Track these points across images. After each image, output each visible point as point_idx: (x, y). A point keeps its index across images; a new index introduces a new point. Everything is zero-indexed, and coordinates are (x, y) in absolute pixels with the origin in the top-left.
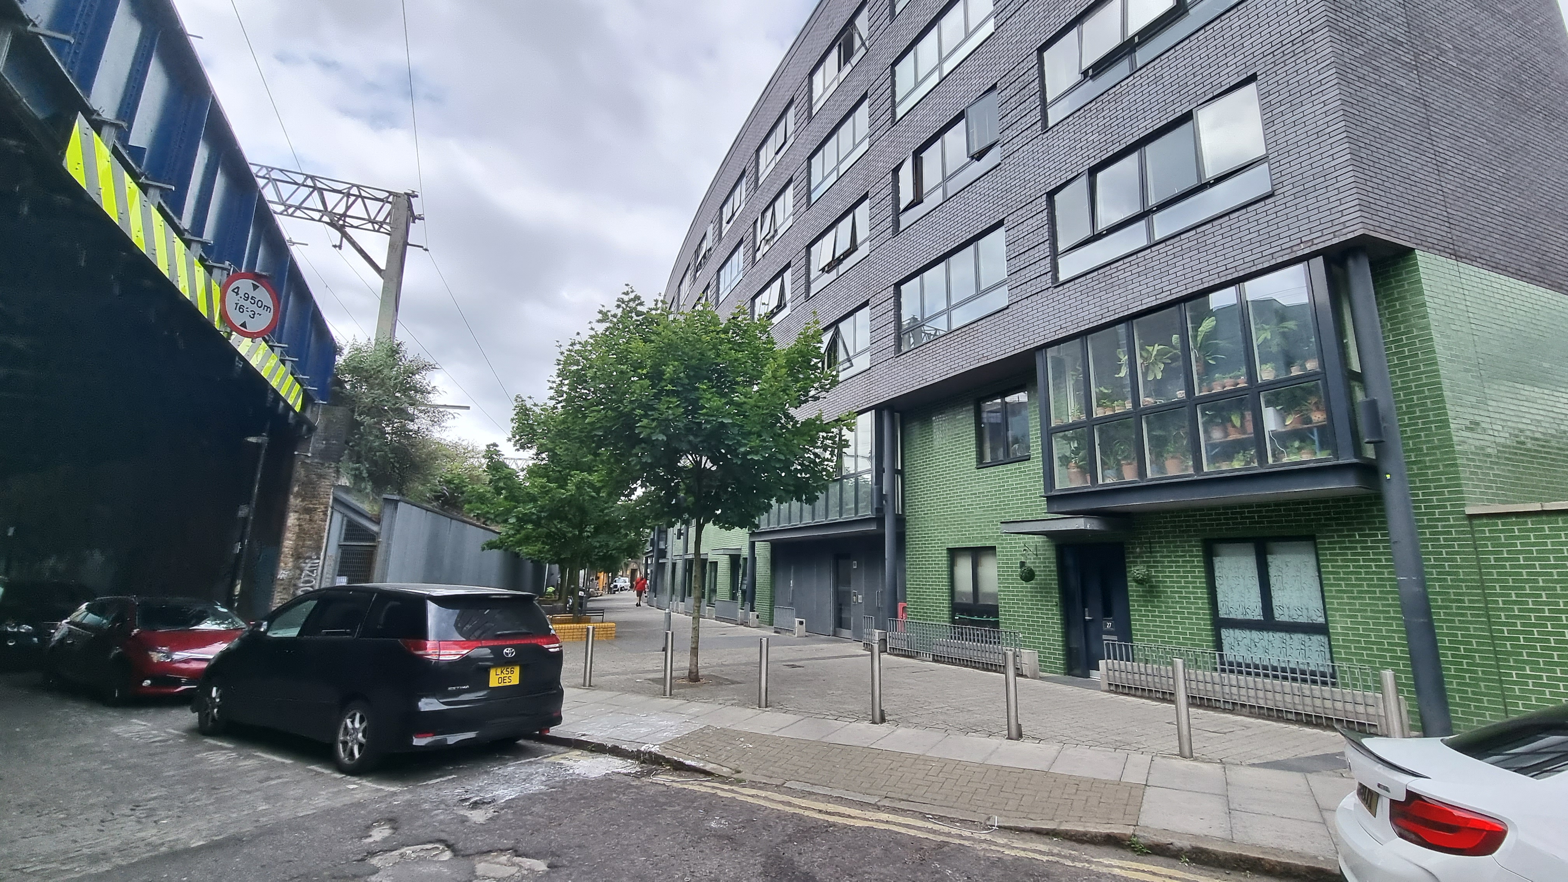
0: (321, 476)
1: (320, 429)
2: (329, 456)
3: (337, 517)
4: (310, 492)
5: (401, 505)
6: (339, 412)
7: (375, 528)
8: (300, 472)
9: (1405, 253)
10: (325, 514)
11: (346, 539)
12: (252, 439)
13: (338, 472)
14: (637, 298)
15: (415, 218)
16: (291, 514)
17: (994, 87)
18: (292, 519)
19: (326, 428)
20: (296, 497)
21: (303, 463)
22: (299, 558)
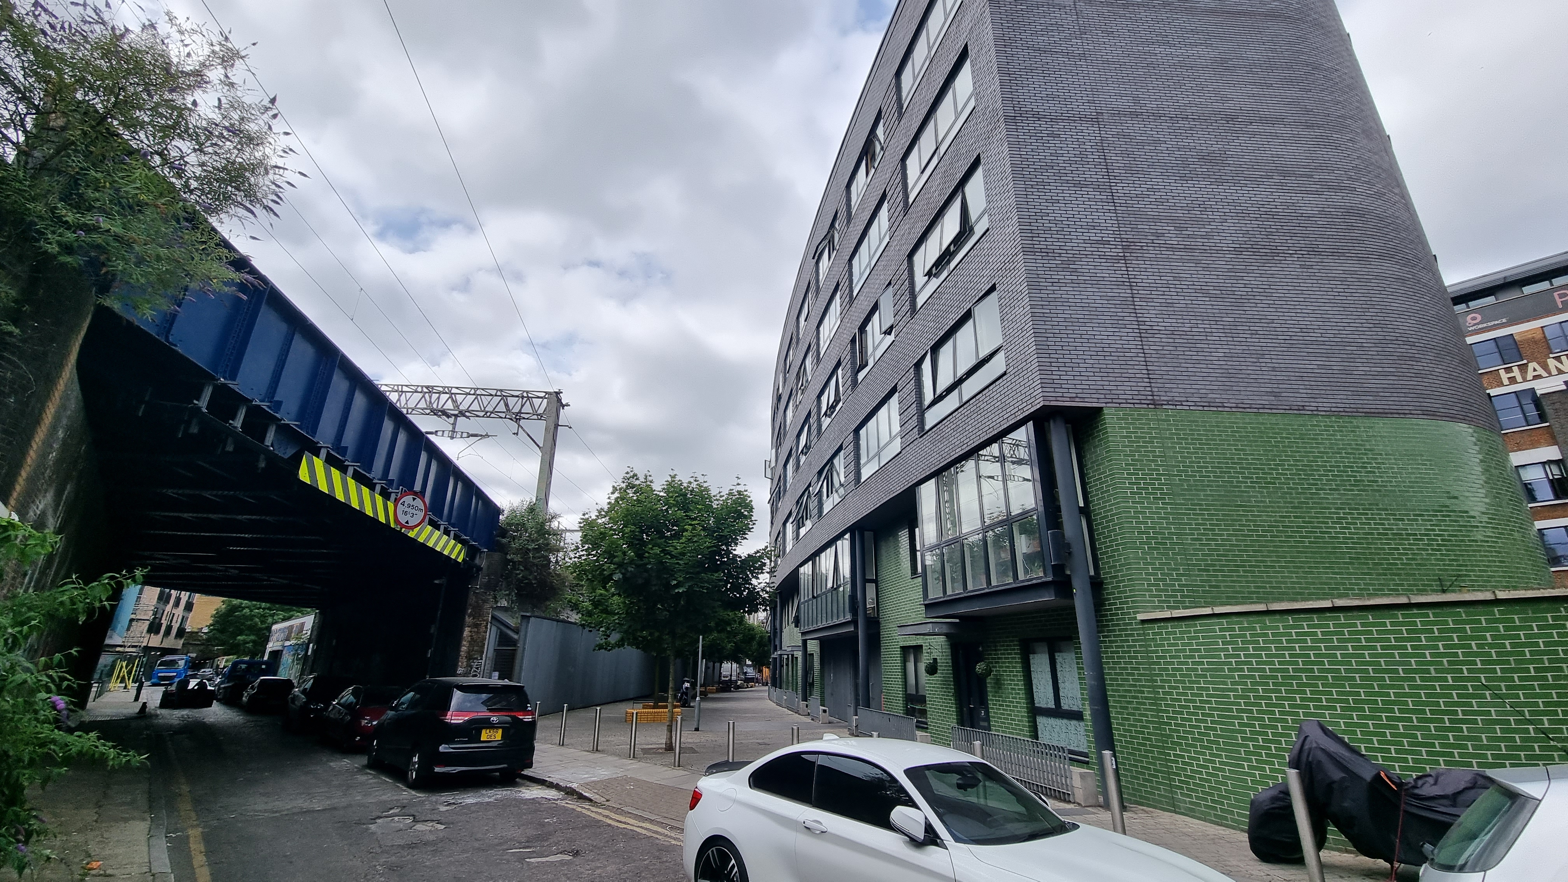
0: (485, 601)
1: (484, 570)
2: (491, 587)
3: (494, 629)
4: (478, 613)
5: (532, 619)
6: (497, 556)
7: (516, 637)
8: (472, 599)
9: (1097, 412)
10: (486, 628)
11: (499, 645)
12: (436, 582)
13: (495, 598)
14: (635, 475)
15: (563, 406)
16: (467, 629)
17: (890, 284)
18: (466, 632)
19: (488, 567)
20: (469, 616)
21: (475, 593)
22: (470, 659)
